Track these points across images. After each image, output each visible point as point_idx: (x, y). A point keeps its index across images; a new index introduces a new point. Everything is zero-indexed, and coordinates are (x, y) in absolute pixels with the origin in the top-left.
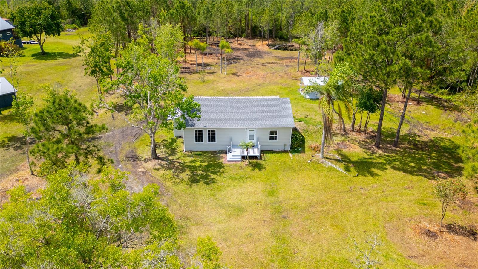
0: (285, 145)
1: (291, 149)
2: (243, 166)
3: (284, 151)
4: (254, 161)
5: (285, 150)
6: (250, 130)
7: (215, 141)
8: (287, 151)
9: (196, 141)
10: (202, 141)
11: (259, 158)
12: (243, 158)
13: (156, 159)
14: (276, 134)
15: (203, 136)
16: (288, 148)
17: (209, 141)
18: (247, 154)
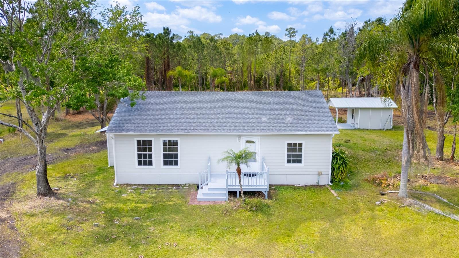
0: (320, 174)
1: (332, 182)
2: (229, 209)
3: (318, 185)
4: (255, 200)
5: (321, 184)
6: (248, 142)
7: (176, 163)
8: (325, 186)
9: (140, 163)
10: (151, 164)
11: (266, 194)
12: (232, 194)
13: (45, 195)
14: (300, 150)
15: (153, 153)
16: (326, 180)
17: (165, 163)
18: (241, 186)
